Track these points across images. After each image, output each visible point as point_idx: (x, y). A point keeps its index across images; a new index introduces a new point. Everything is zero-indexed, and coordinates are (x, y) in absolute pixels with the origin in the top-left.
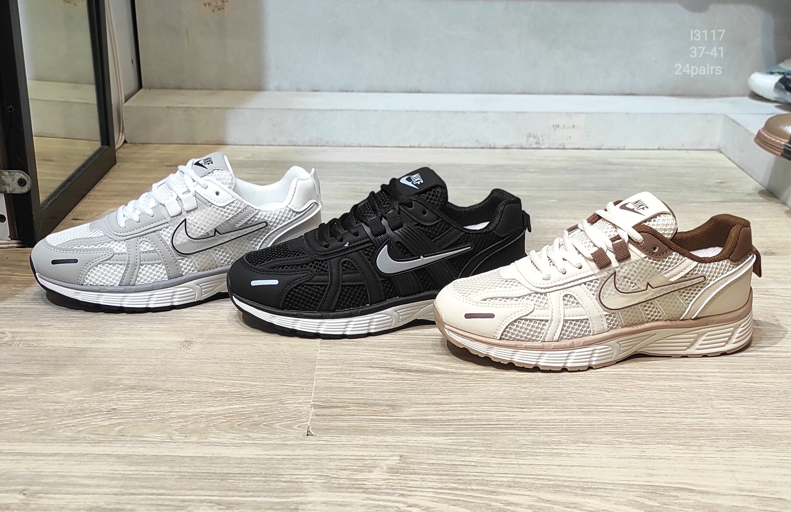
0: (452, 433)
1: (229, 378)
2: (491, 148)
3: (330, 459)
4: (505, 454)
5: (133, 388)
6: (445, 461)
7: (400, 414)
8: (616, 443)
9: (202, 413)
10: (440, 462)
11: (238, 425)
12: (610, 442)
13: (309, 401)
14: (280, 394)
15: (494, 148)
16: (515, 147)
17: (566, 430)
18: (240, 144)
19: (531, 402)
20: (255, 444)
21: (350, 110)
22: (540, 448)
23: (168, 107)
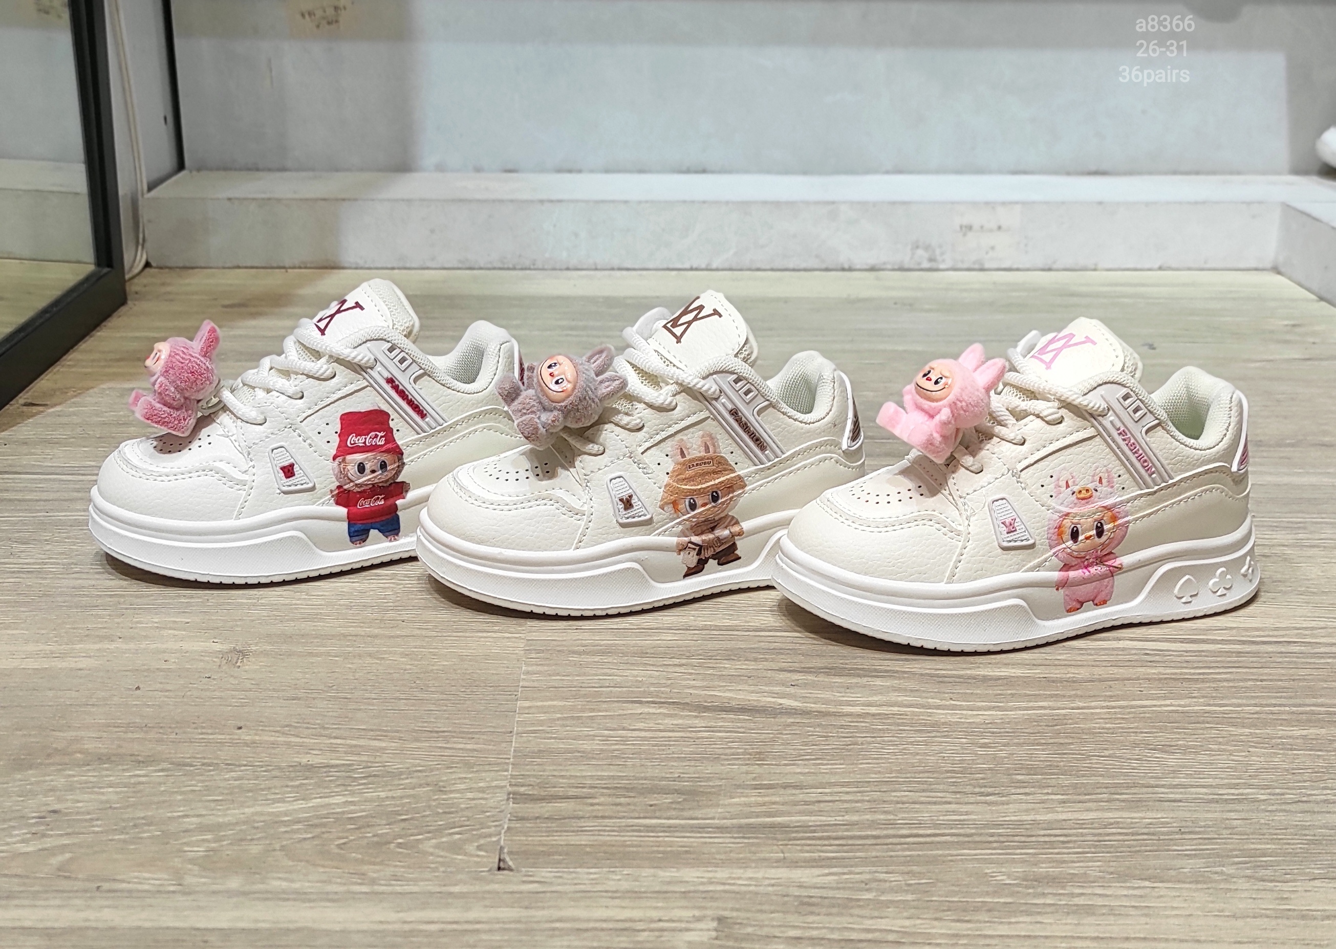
0: (834, 858)
1: (323, 732)
2: (843, 270)
3: (554, 929)
4: (964, 911)
5: (102, 759)
6: (824, 931)
7: (711, 812)
8: (1216, 877)
9: (256, 818)
10: (815, 933)
11: (339, 846)
12: (1203, 876)
13: (503, 783)
14: (438, 769)
15: (850, 269)
16: (889, 267)
17: (1095, 847)
18: (367, 266)
19: (1005, 779)
20: (377, 893)
21: (577, 201)
22: (1044, 895)
23: (229, 199)
